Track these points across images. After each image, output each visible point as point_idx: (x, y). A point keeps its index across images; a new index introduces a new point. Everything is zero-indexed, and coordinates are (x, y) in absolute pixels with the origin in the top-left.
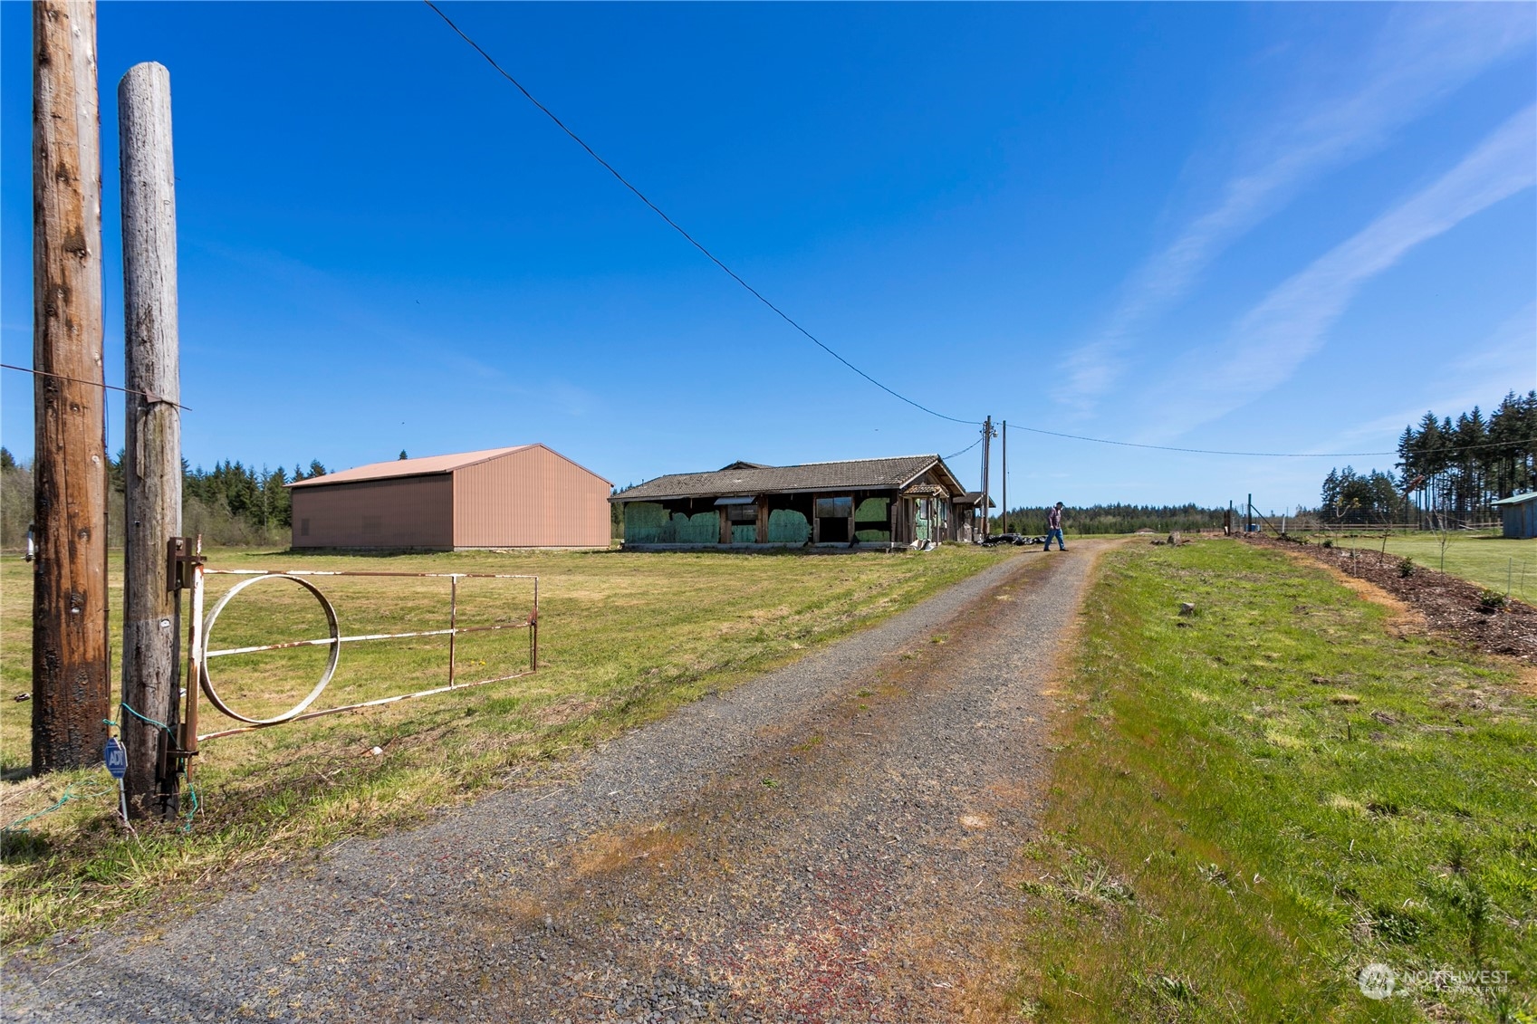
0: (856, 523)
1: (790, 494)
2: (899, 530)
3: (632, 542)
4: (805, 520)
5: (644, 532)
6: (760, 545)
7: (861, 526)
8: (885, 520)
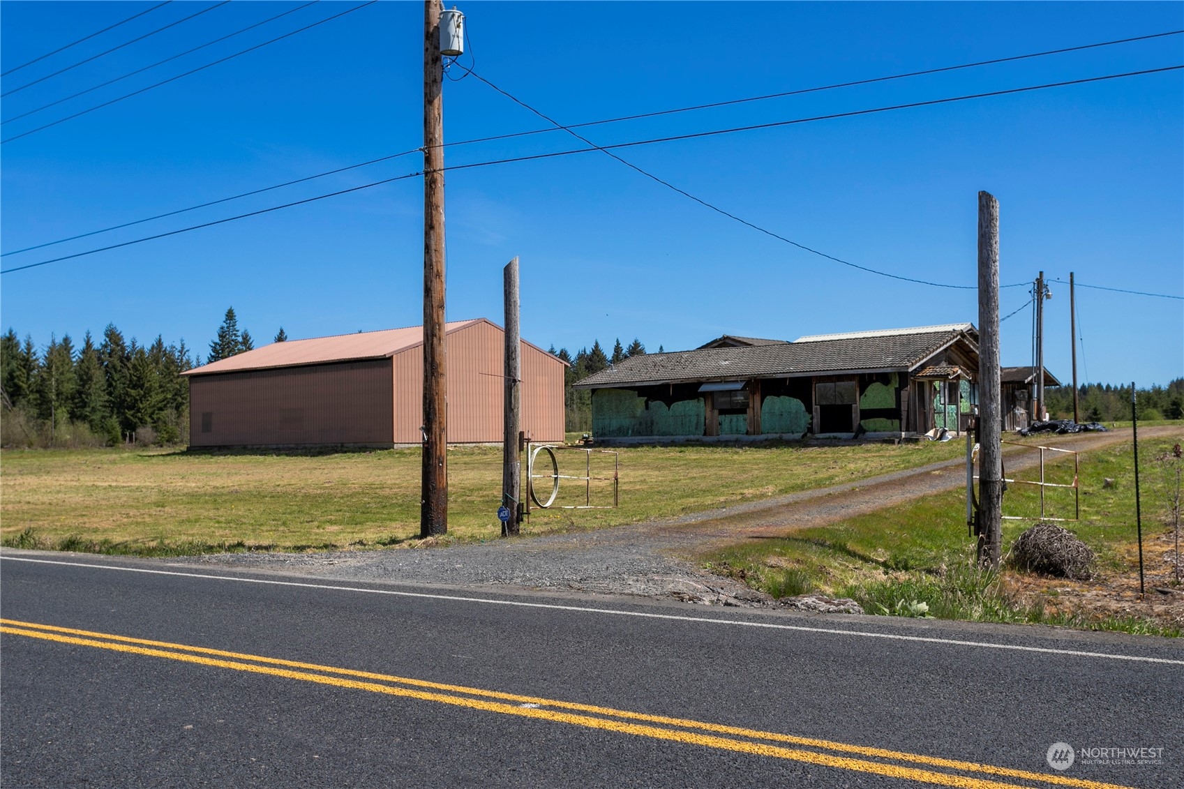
0: (861, 411)
1: (786, 379)
3: (601, 435)
4: (804, 408)
5: (615, 424)
6: (752, 437)
7: (866, 414)
8: (894, 407)
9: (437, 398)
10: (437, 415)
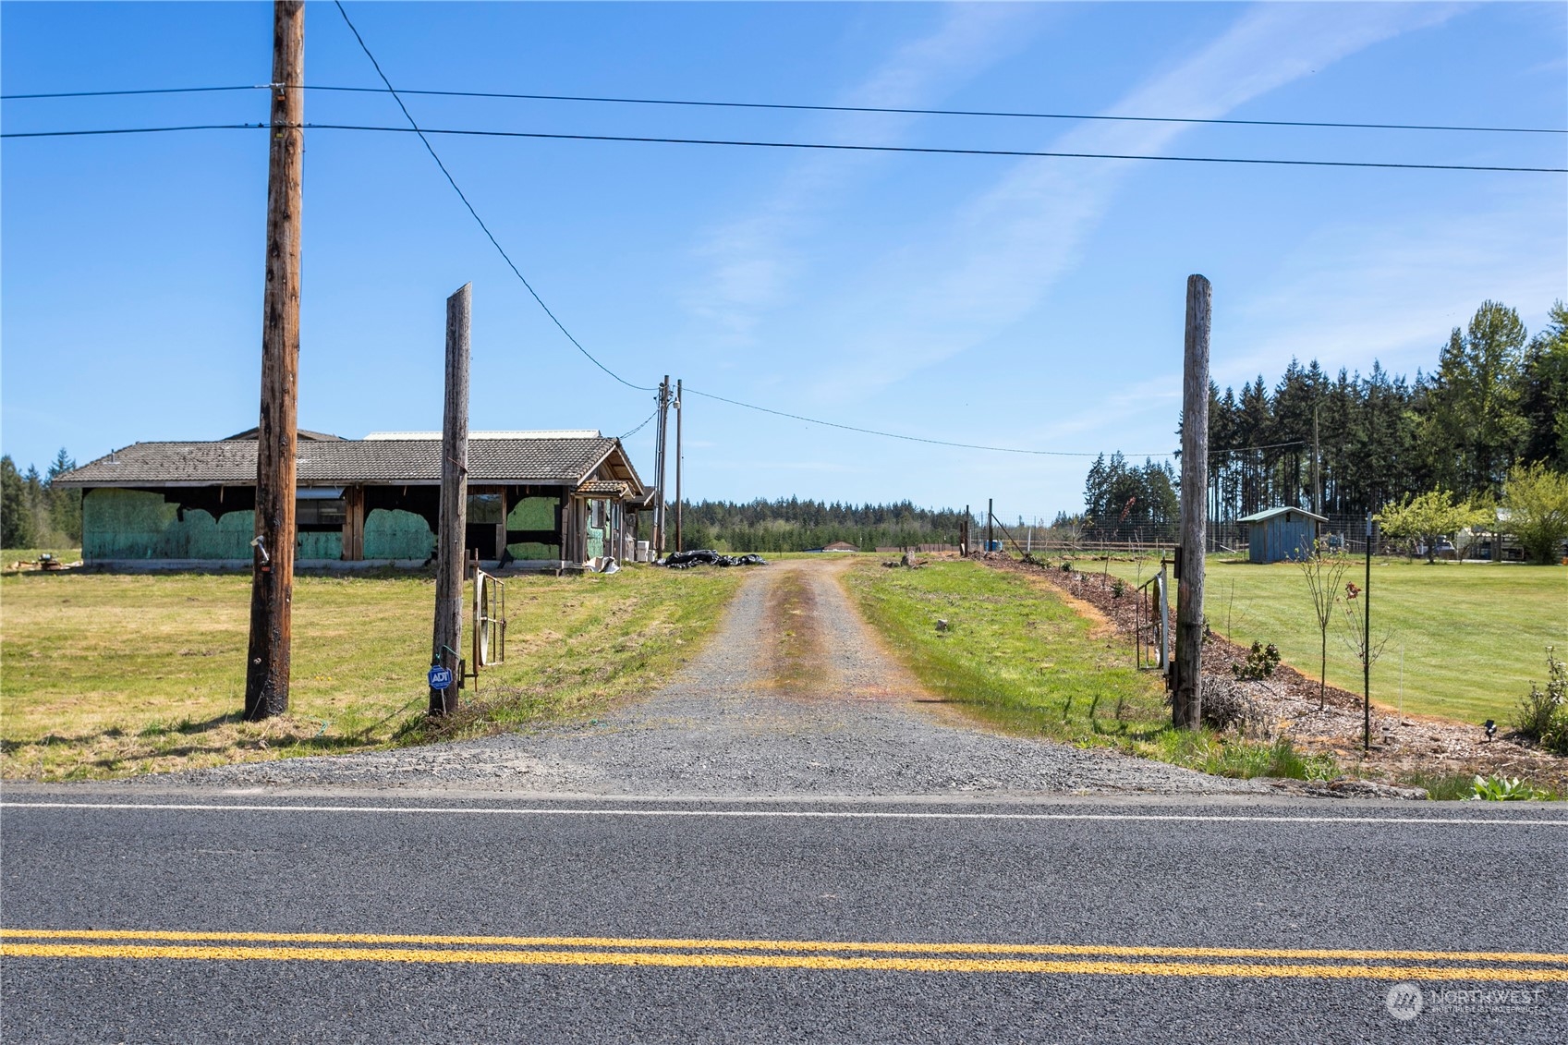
0: (508, 532)
1: (402, 488)
2: (570, 543)
3: (98, 556)
4: (426, 526)
5: (123, 540)
6: (348, 564)
7: (515, 537)
8: (553, 529)
9: (286, 492)
10: (287, 520)
